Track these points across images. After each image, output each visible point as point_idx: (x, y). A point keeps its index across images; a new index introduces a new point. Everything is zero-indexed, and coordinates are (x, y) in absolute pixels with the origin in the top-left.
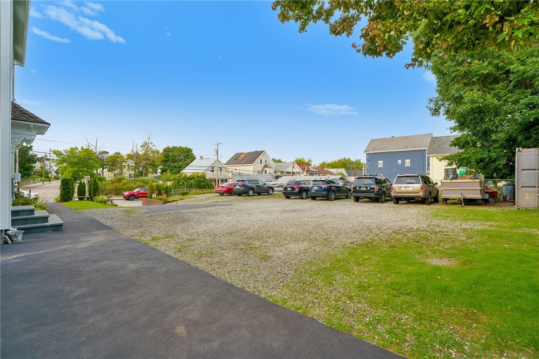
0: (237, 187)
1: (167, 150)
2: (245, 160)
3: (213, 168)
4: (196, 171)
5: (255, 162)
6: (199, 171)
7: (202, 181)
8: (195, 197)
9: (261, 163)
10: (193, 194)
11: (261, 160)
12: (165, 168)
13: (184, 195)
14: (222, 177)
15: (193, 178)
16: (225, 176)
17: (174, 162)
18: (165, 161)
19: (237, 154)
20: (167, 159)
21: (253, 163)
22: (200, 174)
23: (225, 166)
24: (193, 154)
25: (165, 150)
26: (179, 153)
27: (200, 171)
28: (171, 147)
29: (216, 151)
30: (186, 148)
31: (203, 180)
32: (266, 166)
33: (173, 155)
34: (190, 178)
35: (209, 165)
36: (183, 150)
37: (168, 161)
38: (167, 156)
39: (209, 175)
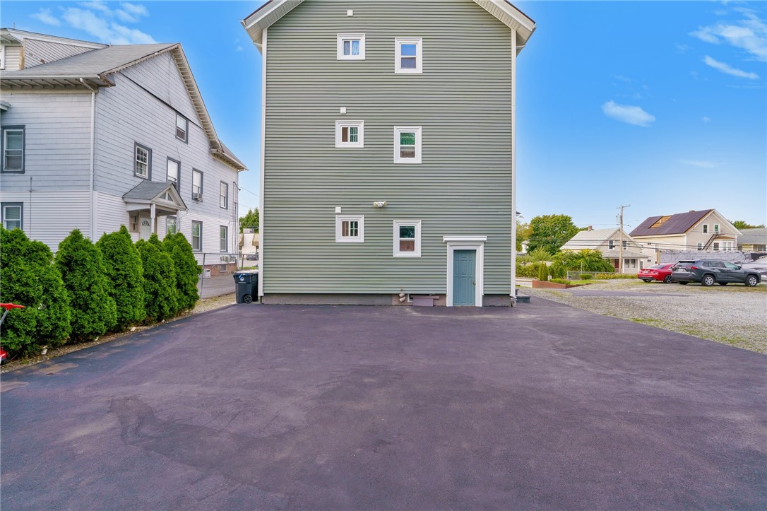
0: (680, 271)
1: (536, 222)
2: (669, 229)
3: (611, 242)
4: (586, 248)
5: (690, 230)
6: (590, 248)
7: (596, 261)
8: (605, 283)
9: (705, 231)
10: (599, 279)
11: (705, 227)
12: (534, 243)
13: (586, 279)
14: (629, 256)
15: (583, 257)
16: (633, 253)
17: (546, 236)
18: (533, 235)
19: (650, 219)
20: (537, 232)
21: (688, 232)
22: (591, 252)
23: (632, 238)
24: (572, 223)
25: (534, 222)
26: (553, 224)
27: (592, 248)
28: (541, 217)
29: (619, 218)
30: (563, 217)
31: (597, 259)
32: (717, 236)
33: (545, 227)
34: (578, 257)
35: (605, 238)
36: (558, 220)
37: (537, 235)
38: (536, 229)
39: (606, 253)
